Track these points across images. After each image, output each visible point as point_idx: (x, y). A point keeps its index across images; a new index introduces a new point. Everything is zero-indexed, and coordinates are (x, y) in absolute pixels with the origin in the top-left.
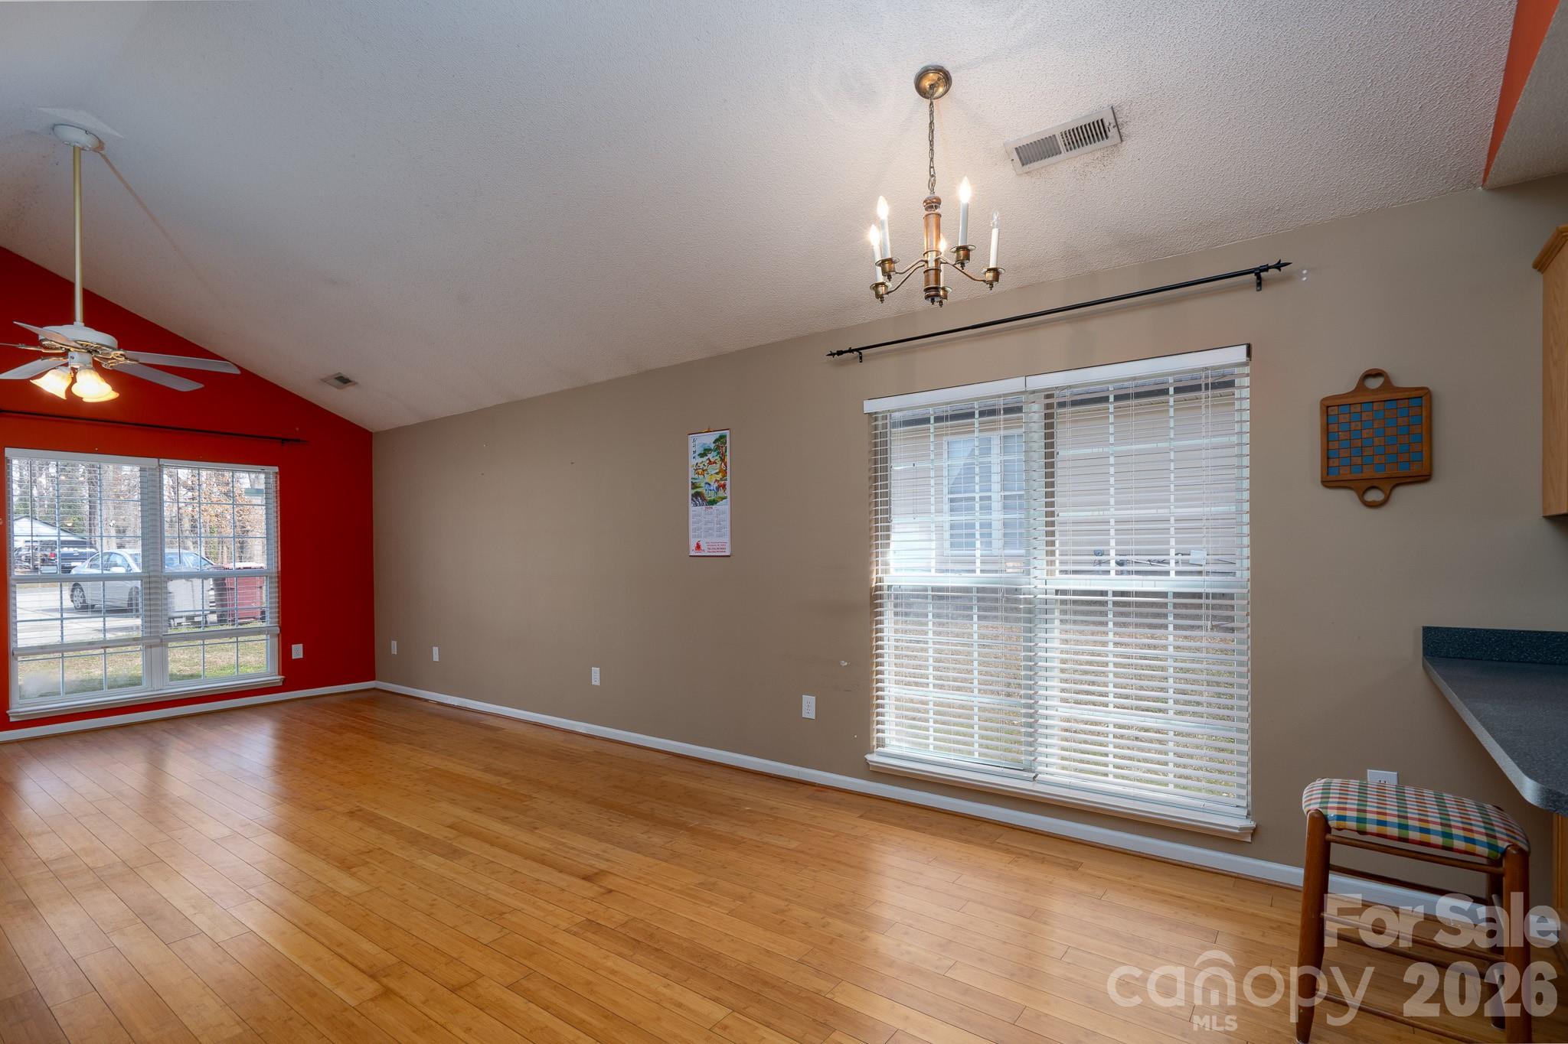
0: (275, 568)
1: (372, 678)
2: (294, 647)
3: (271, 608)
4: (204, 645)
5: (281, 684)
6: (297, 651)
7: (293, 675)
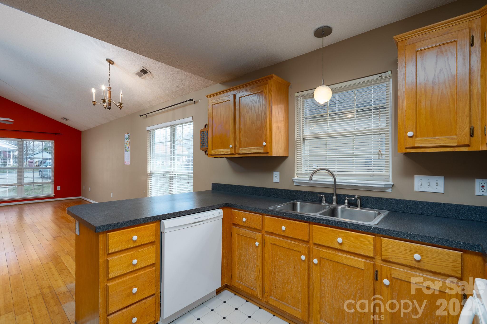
0: (53, 166)
1: (80, 196)
2: (58, 187)
3: (52, 177)
4: (33, 186)
5: (54, 196)
6: (59, 188)
7: (57, 194)
